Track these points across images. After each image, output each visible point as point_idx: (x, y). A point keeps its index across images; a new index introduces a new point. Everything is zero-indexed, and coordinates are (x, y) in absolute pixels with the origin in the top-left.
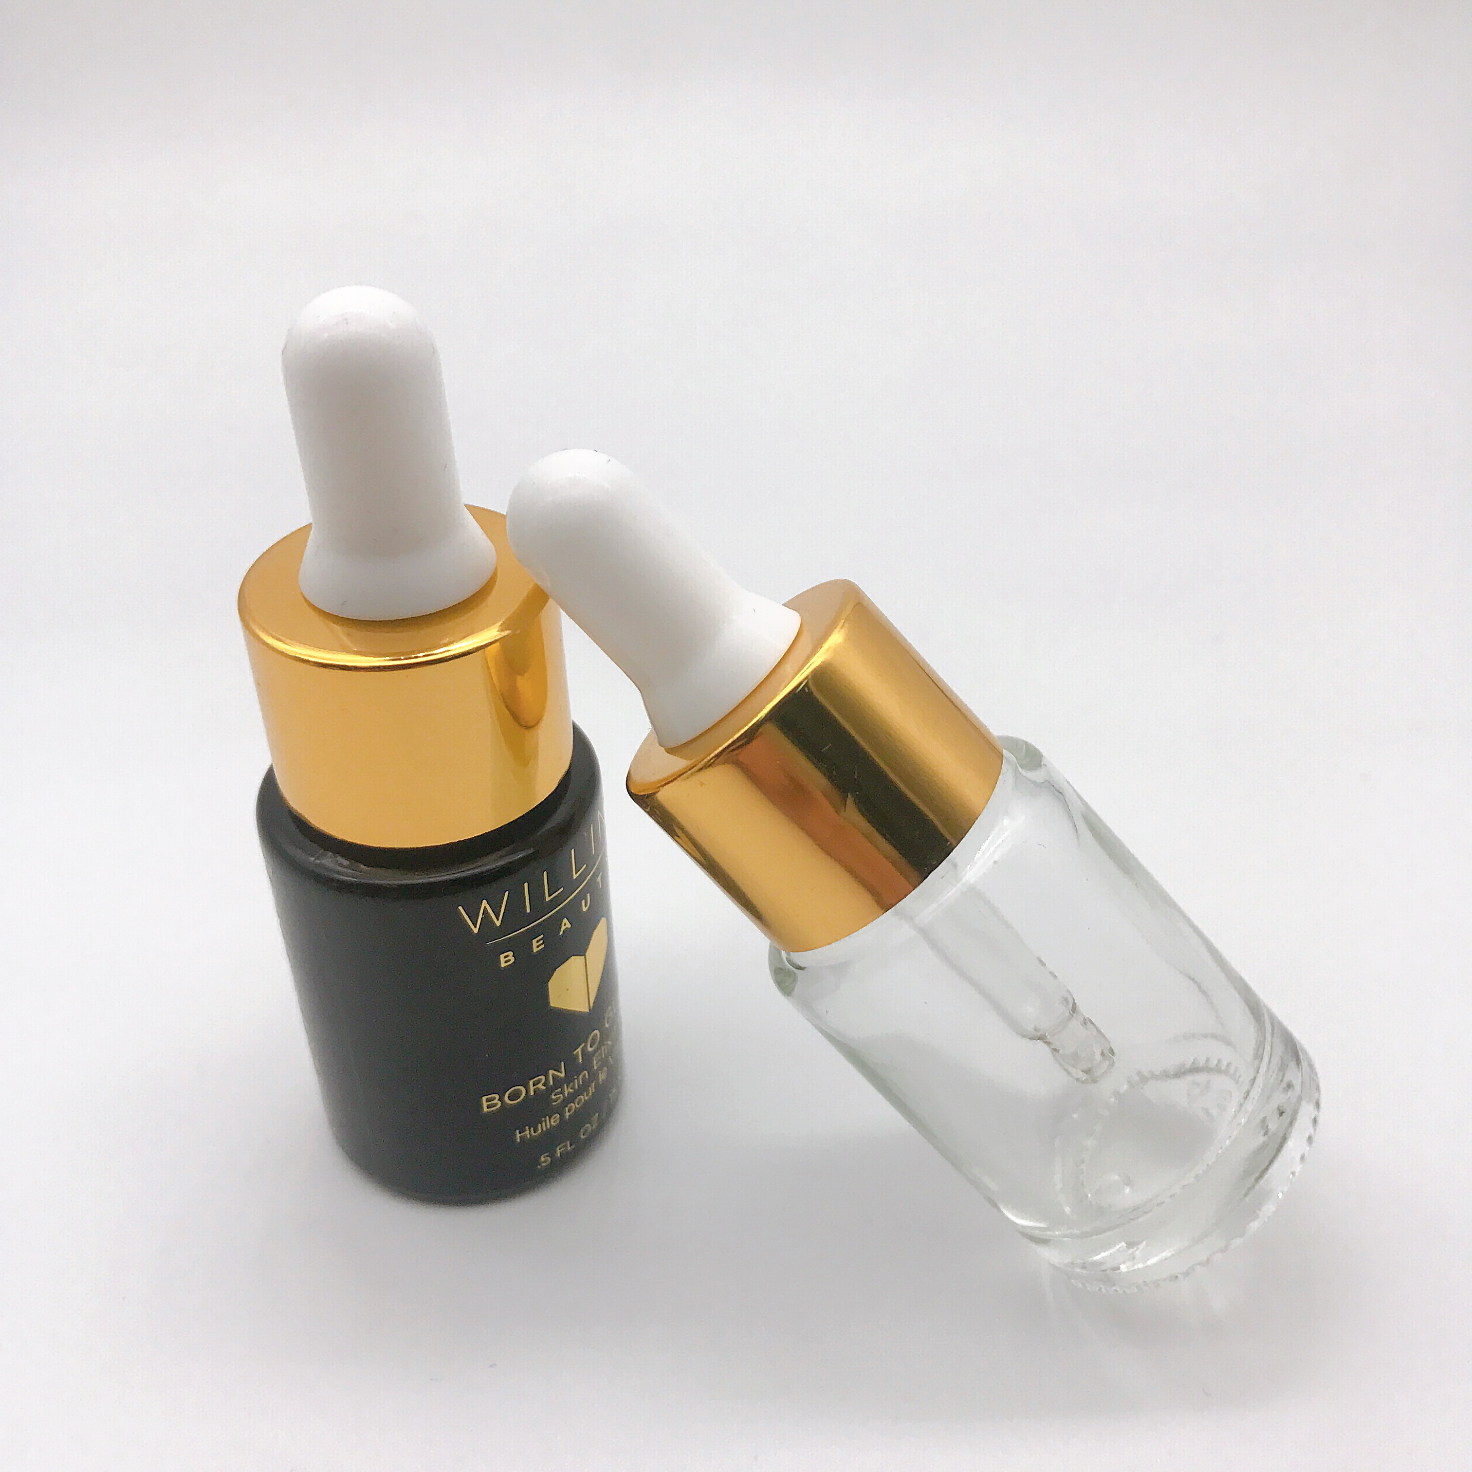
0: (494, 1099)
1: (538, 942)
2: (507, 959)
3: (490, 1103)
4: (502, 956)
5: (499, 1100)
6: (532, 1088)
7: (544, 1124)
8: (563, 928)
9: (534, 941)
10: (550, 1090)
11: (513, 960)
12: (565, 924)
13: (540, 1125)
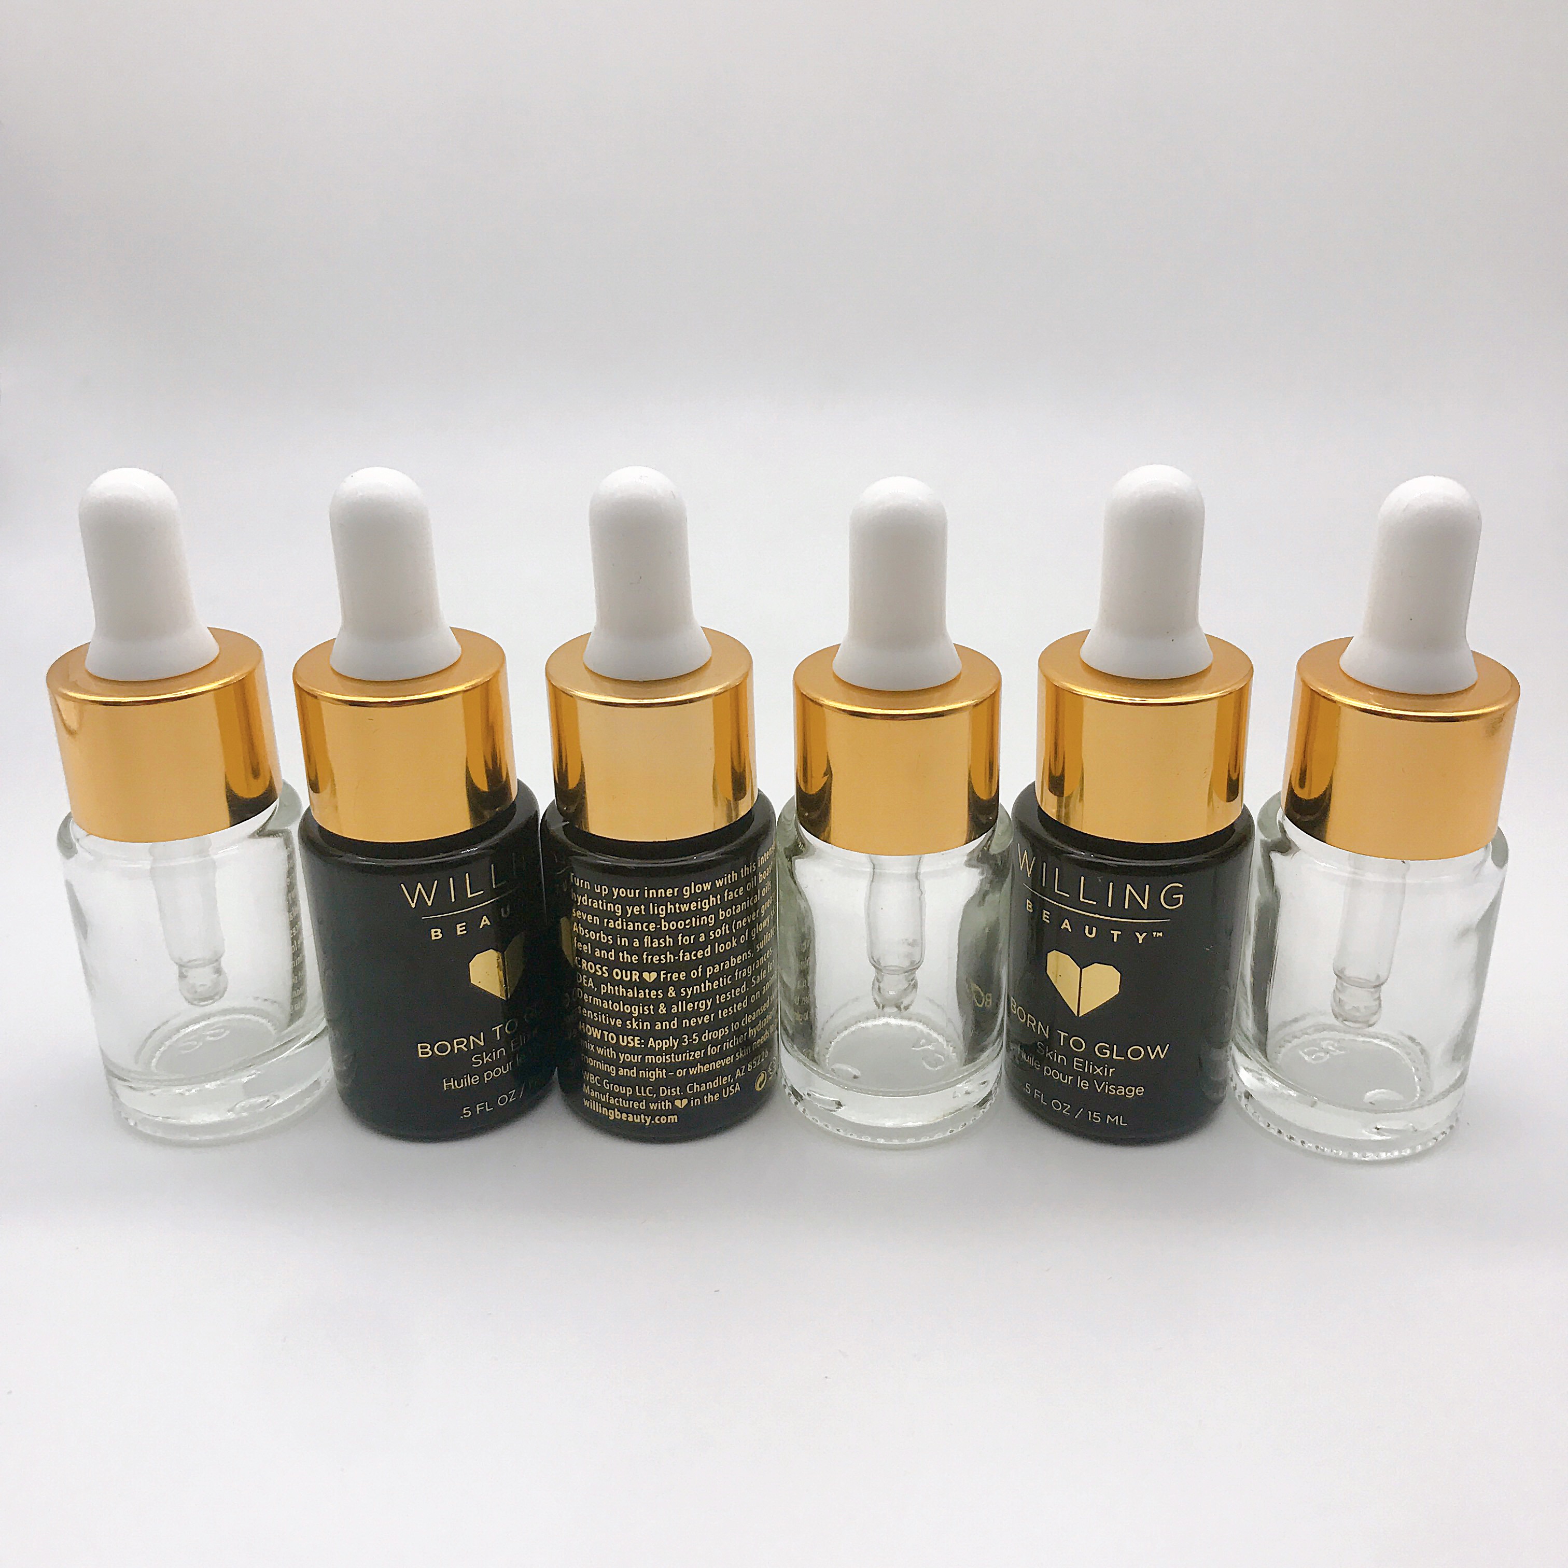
0: (426, 1047)
1: (461, 927)
2: (437, 934)
3: (424, 1051)
4: (433, 931)
5: (430, 1049)
6: (456, 1047)
7: (465, 1080)
8: (483, 923)
9: (458, 926)
10: (471, 1053)
11: (441, 936)
12: (485, 921)
13: (462, 1080)
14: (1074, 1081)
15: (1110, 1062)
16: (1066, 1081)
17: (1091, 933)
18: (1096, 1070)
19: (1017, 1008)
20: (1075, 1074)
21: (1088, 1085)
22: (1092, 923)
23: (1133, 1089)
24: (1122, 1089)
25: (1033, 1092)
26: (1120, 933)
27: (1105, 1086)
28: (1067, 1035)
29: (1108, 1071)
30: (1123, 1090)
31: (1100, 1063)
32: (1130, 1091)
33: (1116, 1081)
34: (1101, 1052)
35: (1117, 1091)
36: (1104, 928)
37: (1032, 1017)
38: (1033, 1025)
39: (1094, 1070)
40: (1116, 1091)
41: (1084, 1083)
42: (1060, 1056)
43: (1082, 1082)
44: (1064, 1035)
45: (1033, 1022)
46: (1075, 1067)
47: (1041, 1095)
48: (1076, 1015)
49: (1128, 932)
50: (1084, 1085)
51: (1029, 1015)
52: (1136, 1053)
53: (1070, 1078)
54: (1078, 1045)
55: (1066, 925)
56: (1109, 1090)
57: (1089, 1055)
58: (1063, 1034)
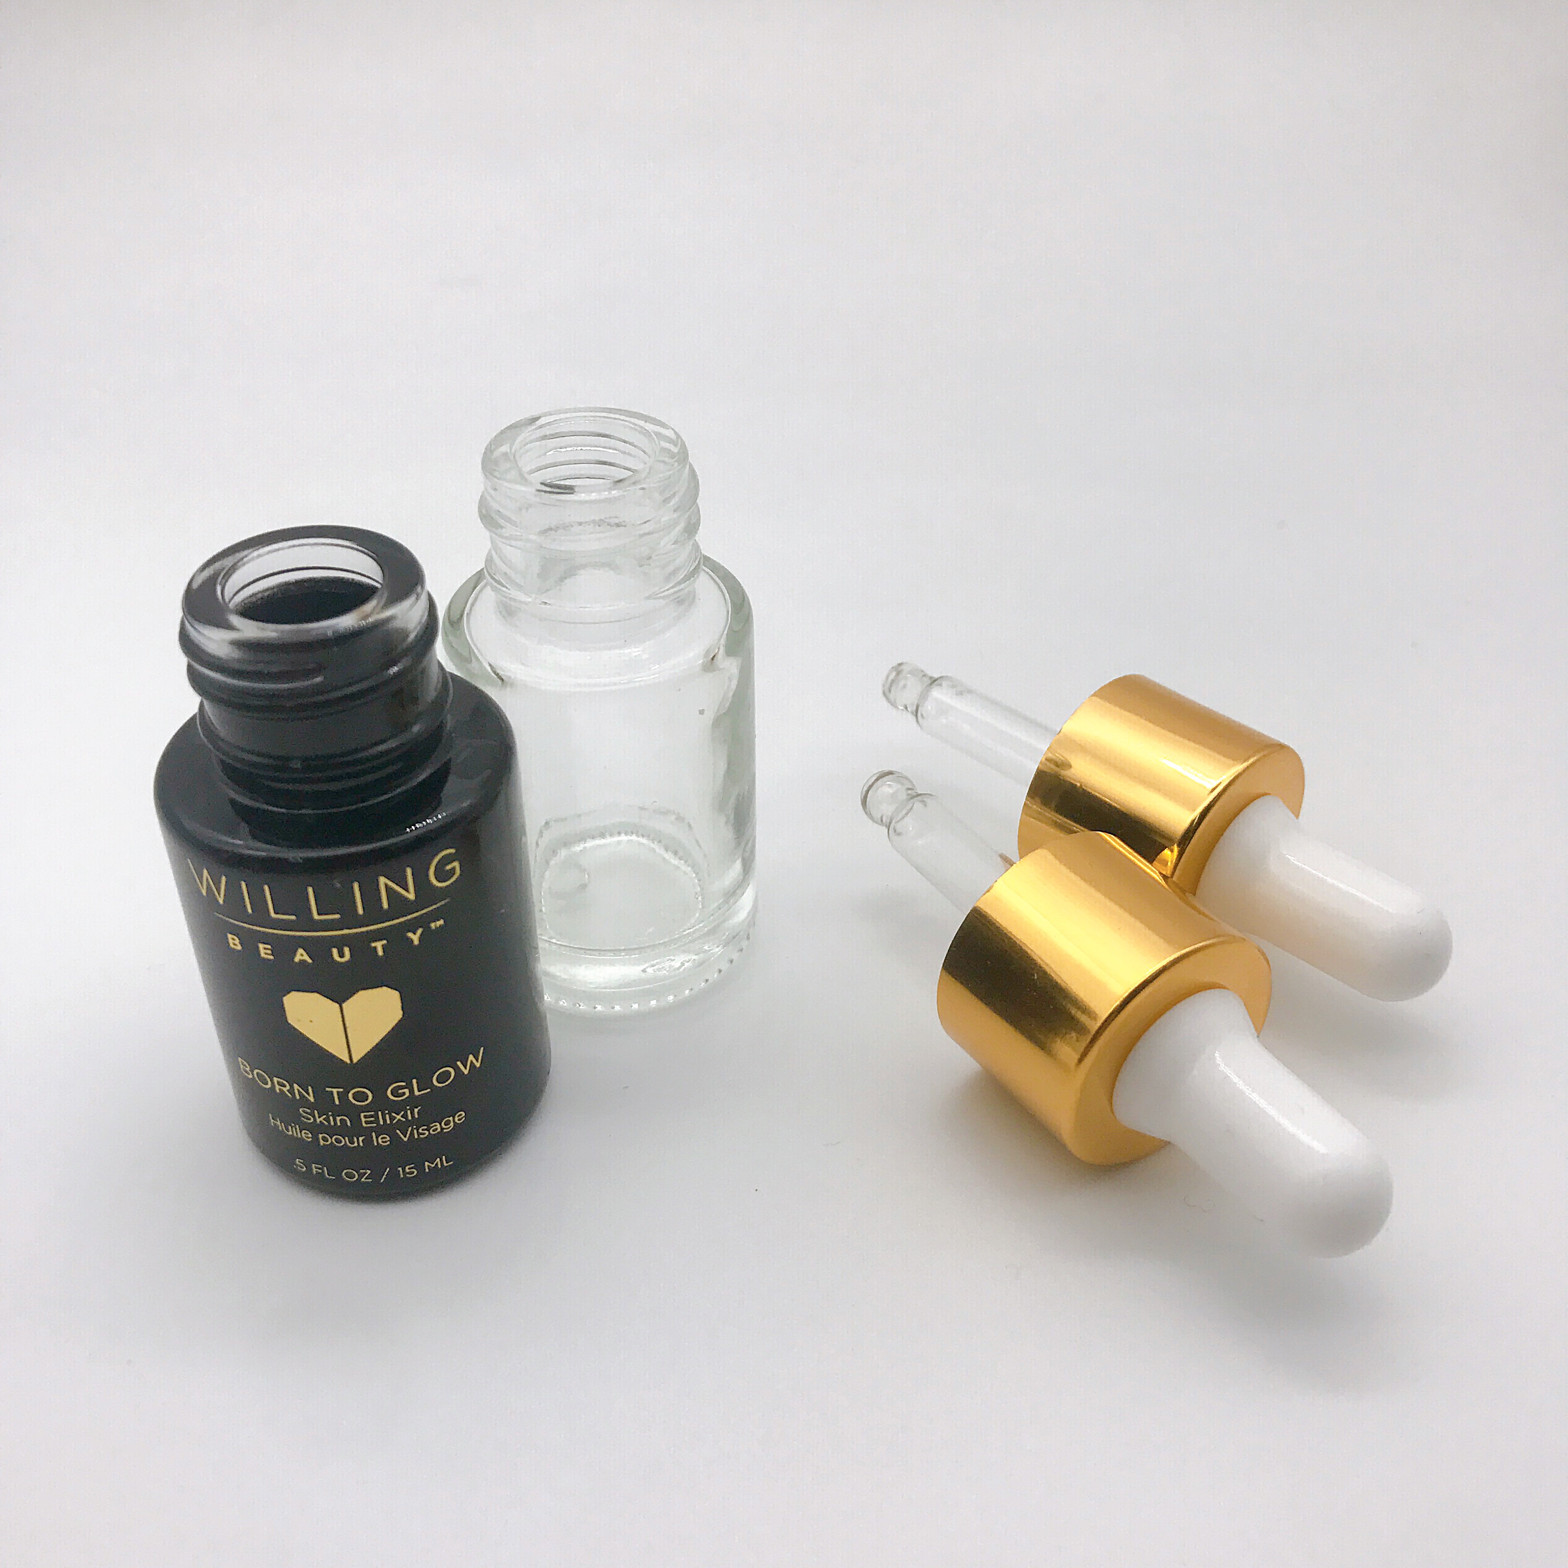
14: (368, 1141)
15: (413, 1101)
16: (356, 1144)
17: (341, 955)
18: (396, 1118)
19: (252, 1071)
20: (367, 1133)
21: (388, 1139)
22: (339, 943)
23: (451, 1119)
24: (435, 1126)
25: (309, 1169)
26: (385, 942)
27: (412, 1130)
28: (341, 1090)
29: (412, 1113)
30: (438, 1126)
31: (397, 1108)
32: (447, 1123)
33: (424, 1121)
34: (396, 1095)
35: (431, 1131)
36: (360, 945)
37: (279, 1080)
38: (285, 1089)
39: (392, 1119)
40: (429, 1131)
41: (382, 1138)
42: (338, 1118)
43: (380, 1138)
44: (338, 1092)
45: (285, 1086)
46: (364, 1125)
47: (323, 1171)
48: (349, 1062)
49: (395, 937)
50: (383, 1140)
51: (275, 1079)
52: (443, 1078)
53: (361, 1139)
54: (360, 1097)
55: (302, 955)
56: (419, 1134)
57: (381, 1103)
58: (335, 1091)
